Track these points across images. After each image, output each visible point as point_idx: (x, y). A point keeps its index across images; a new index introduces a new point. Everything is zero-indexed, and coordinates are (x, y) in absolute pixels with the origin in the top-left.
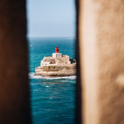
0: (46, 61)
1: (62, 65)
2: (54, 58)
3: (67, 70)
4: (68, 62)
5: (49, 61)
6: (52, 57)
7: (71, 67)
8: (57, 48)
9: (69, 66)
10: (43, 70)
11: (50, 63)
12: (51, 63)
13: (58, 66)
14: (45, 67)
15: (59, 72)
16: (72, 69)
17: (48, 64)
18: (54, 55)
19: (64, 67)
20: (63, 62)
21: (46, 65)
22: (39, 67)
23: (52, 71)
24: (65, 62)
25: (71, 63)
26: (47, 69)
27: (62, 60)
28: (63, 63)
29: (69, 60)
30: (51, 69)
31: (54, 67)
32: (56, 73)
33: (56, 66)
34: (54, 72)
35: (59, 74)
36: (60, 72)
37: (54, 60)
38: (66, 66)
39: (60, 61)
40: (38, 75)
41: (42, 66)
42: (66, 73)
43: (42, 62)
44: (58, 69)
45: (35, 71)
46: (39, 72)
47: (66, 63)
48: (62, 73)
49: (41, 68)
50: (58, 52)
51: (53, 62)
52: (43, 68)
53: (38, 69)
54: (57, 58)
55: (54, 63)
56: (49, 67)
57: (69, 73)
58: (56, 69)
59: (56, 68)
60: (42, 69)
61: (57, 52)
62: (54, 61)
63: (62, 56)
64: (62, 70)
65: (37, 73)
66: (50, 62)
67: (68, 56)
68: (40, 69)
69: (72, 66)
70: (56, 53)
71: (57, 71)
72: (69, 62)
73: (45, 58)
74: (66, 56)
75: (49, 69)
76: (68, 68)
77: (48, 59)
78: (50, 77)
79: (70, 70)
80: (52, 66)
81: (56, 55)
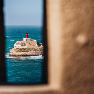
0: (18, 44)
1: (31, 47)
2: (24, 42)
3: (34, 51)
4: (36, 45)
5: (20, 44)
6: (23, 41)
8: (27, 34)
9: (36, 48)
10: (16, 52)
11: (21, 46)
12: (22, 46)
13: (28, 48)
14: (17, 49)
16: (39, 51)
17: (20, 47)
19: (32, 49)
20: (31, 45)
21: (18, 47)
22: (12, 49)
23: (23, 52)
24: (33, 45)
25: (38, 46)
26: (19, 51)
28: (31, 46)
29: (36, 43)
31: (25, 49)
33: (26, 48)
34: (25, 53)
35: (28, 55)
36: (29, 53)
37: (25, 43)
38: (34, 48)
39: (29, 44)
40: (12, 55)
41: (15, 48)
42: (34, 53)
43: (15, 45)
45: (10, 52)
46: (13, 53)
47: (34, 46)
49: (14, 50)
50: (28, 37)
51: (24, 45)
52: (16, 50)
54: (27, 42)
55: (25, 45)
56: (21, 49)
57: (36, 54)
59: (26, 50)
60: (15, 51)
61: (27, 37)
63: (31, 41)
64: (31, 51)
65: (12, 53)
66: (21, 45)
67: (36, 41)
68: (13, 51)
69: (39, 48)
70: (26, 38)
71: (27, 52)
72: (37, 45)
73: (17, 42)
74: (34, 40)
75: (21, 50)
76: (35, 50)
77: (20, 42)
78: (22, 56)
79: (37, 51)
80: (23, 48)
81: (26, 39)
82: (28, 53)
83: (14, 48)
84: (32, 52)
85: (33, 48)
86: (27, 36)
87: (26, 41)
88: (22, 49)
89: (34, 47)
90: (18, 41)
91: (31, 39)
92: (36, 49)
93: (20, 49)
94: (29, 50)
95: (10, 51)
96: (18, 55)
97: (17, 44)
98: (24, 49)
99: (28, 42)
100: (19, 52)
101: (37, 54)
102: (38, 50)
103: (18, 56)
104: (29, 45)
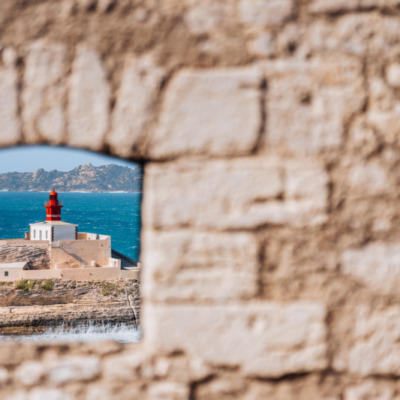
0: (3, 256)
1: (82, 274)
2: (41, 246)
3: (106, 298)
4: (107, 262)
5: (18, 259)
6: (28, 238)
7: (122, 286)
8: (54, 198)
9: (113, 280)
11: (25, 269)
12: (29, 267)
13: (65, 280)
14: (3, 283)
15: (69, 307)
16: (130, 293)
17: (17, 271)
18: (41, 232)
19: (90, 283)
20: (81, 261)
21: (6, 274)
24: (93, 263)
25: (122, 268)
26: (14, 296)
27: (79, 254)
28: (82, 267)
29: (109, 253)
30: (34, 295)
31: (48, 287)
32: (54, 310)
33: (58, 281)
34: (46, 309)
35: (70, 317)
36: (75, 308)
37: (44, 252)
38: (102, 280)
39: (71, 258)
42: (102, 309)
44: (65, 292)
47: (97, 266)
48: (85, 309)
50: (58, 219)
51: (38, 262)
54: (58, 243)
55: (45, 265)
56: (23, 287)
57: (116, 311)
58: (54, 295)
59: (55, 289)
61: (53, 219)
62: (42, 258)
63: (77, 237)
64: (85, 296)
66: (23, 264)
67: (103, 237)
69: (126, 280)
70: (51, 223)
71: (60, 301)
75: (23, 293)
76: (108, 289)
77: (13, 247)
78: (31, 329)
79: (121, 298)
80: (35, 282)
81: (53, 229)
82: (69, 309)
84: (89, 304)
85: (95, 278)
86: (56, 212)
87: (53, 240)
88: (33, 287)
89: (99, 276)
91: (77, 230)
92: (115, 282)
93: (19, 288)
94: (72, 292)
96: (6, 322)
98: (44, 287)
99: (61, 247)
100: (13, 304)
101: (121, 311)
102: (123, 291)
103: (10, 325)
104: (67, 263)
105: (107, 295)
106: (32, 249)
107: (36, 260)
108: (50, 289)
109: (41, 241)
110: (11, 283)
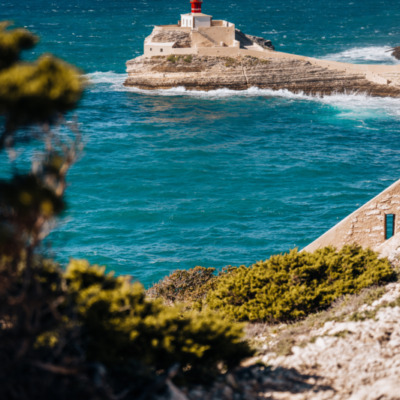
0: (160, 38)
1: (213, 51)
2: (186, 31)
3: (227, 69)
4: (231, 43)
5: (170, 40)
6: (180, 26)
7: (240, 60)
9: (233, 56)
10: (153, 69)
11: (174, 47)
12: (177, 46)
13: (200, 55)
14: (158, 57)
15: (203, 74)
16: (244, 65)
17: (168, 48)
18: (187, 19)
19: (217, 58)
20: (213, 41)
21: (162, 50)
22: (138, 59)
23: (179, 70)
24: (221, 43)
25: (241, 47)
26: (166, 65)
27: (212, 37)
28: (214, 46)
29: (233, 36)
30: (179, 66)
31: (189, 59)
32: (192, 76)
33: (195, 56)
34: (188, 75)
35: (202, 82)
36: (207, 75)
37: (187, 35)
38: (226, 55)
39: (206, 39)
41: (148, 54)
42: (224, 76)
43: (148, 42)
44: (199, 64)
45: (127, 70)
46: (140, 76)
47: (225, 45)
48: (213, 76)
49: (145, 63)
50: (199, 12)
51: (183, 42)
52: (153, 62)
53: (134, 65)
54: (197, 29)
55: (188, 45)
56: (172, 59)
57: (234, 78)
58: (192, 65)
59: (193, 62)
60: (150, 66)
61: (195, 12)
62: (186, 39)
63: (212, 25)
64: (213, 67)
65: (134, 77)
66: (173, 44)
67: (231, 25)
68: (141, 65)
69: (243, 56)
70: (193, 14)
71: (197, 70)
72: (235, 43)
73: (157, 30)
74: (225, 23)
75: (172, 63)
76: (230, 62)
77: (166, 31)
79: (239, 68)
80: (180, 57)
81: (194, 19)
82: (203, 76)
83: (143, 56)
84: (217, 72)
85: (222, 55)
86: (198, 6)
87: (194, 26)
88: (178, 60)
89: (224, 53)
90: (159, 25)
91: (212, 19)
92: (235, 58)
93: (169, 60)
94: (204, 64)
95: (129, 68)
96: (160, 83)
97: (156, 39)
98: (186, 60)
99: (199, 32)
100: (166, 71)
101: (237, 78)
102: (240, 64)
103: (163, 85)
104: (203, 43)
105: (228, 66)
106: (179, 33)
107: (182, 41)
108: (189, 62)
109: (186, 28)
110: (164, 57)
